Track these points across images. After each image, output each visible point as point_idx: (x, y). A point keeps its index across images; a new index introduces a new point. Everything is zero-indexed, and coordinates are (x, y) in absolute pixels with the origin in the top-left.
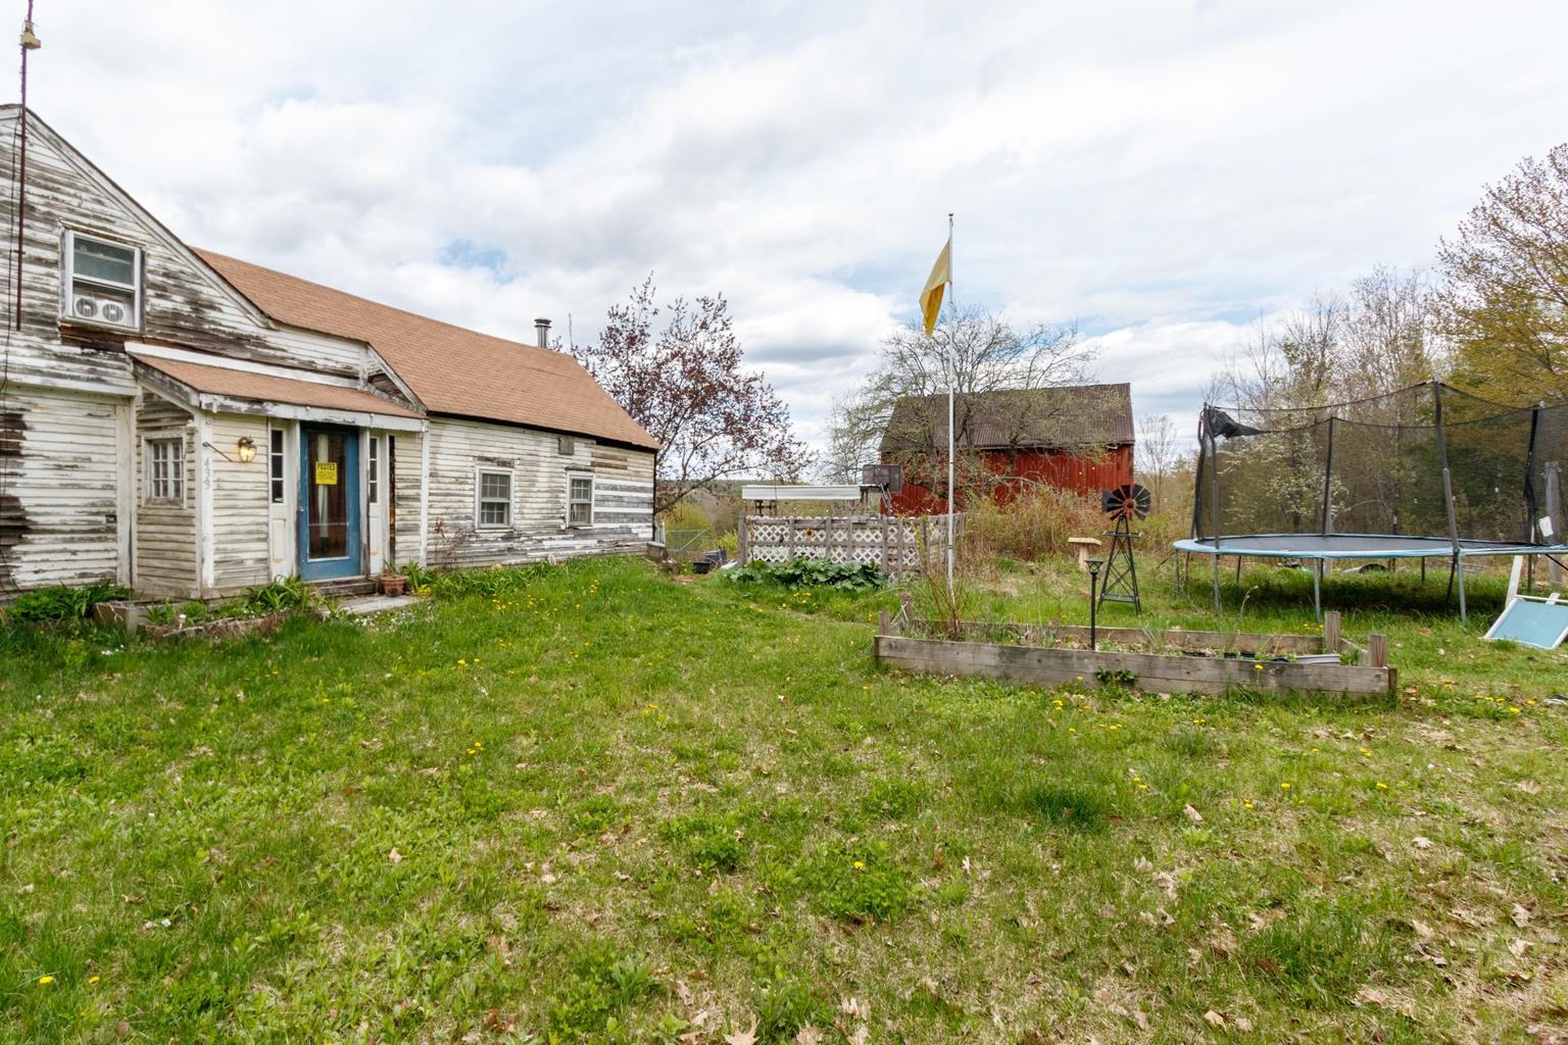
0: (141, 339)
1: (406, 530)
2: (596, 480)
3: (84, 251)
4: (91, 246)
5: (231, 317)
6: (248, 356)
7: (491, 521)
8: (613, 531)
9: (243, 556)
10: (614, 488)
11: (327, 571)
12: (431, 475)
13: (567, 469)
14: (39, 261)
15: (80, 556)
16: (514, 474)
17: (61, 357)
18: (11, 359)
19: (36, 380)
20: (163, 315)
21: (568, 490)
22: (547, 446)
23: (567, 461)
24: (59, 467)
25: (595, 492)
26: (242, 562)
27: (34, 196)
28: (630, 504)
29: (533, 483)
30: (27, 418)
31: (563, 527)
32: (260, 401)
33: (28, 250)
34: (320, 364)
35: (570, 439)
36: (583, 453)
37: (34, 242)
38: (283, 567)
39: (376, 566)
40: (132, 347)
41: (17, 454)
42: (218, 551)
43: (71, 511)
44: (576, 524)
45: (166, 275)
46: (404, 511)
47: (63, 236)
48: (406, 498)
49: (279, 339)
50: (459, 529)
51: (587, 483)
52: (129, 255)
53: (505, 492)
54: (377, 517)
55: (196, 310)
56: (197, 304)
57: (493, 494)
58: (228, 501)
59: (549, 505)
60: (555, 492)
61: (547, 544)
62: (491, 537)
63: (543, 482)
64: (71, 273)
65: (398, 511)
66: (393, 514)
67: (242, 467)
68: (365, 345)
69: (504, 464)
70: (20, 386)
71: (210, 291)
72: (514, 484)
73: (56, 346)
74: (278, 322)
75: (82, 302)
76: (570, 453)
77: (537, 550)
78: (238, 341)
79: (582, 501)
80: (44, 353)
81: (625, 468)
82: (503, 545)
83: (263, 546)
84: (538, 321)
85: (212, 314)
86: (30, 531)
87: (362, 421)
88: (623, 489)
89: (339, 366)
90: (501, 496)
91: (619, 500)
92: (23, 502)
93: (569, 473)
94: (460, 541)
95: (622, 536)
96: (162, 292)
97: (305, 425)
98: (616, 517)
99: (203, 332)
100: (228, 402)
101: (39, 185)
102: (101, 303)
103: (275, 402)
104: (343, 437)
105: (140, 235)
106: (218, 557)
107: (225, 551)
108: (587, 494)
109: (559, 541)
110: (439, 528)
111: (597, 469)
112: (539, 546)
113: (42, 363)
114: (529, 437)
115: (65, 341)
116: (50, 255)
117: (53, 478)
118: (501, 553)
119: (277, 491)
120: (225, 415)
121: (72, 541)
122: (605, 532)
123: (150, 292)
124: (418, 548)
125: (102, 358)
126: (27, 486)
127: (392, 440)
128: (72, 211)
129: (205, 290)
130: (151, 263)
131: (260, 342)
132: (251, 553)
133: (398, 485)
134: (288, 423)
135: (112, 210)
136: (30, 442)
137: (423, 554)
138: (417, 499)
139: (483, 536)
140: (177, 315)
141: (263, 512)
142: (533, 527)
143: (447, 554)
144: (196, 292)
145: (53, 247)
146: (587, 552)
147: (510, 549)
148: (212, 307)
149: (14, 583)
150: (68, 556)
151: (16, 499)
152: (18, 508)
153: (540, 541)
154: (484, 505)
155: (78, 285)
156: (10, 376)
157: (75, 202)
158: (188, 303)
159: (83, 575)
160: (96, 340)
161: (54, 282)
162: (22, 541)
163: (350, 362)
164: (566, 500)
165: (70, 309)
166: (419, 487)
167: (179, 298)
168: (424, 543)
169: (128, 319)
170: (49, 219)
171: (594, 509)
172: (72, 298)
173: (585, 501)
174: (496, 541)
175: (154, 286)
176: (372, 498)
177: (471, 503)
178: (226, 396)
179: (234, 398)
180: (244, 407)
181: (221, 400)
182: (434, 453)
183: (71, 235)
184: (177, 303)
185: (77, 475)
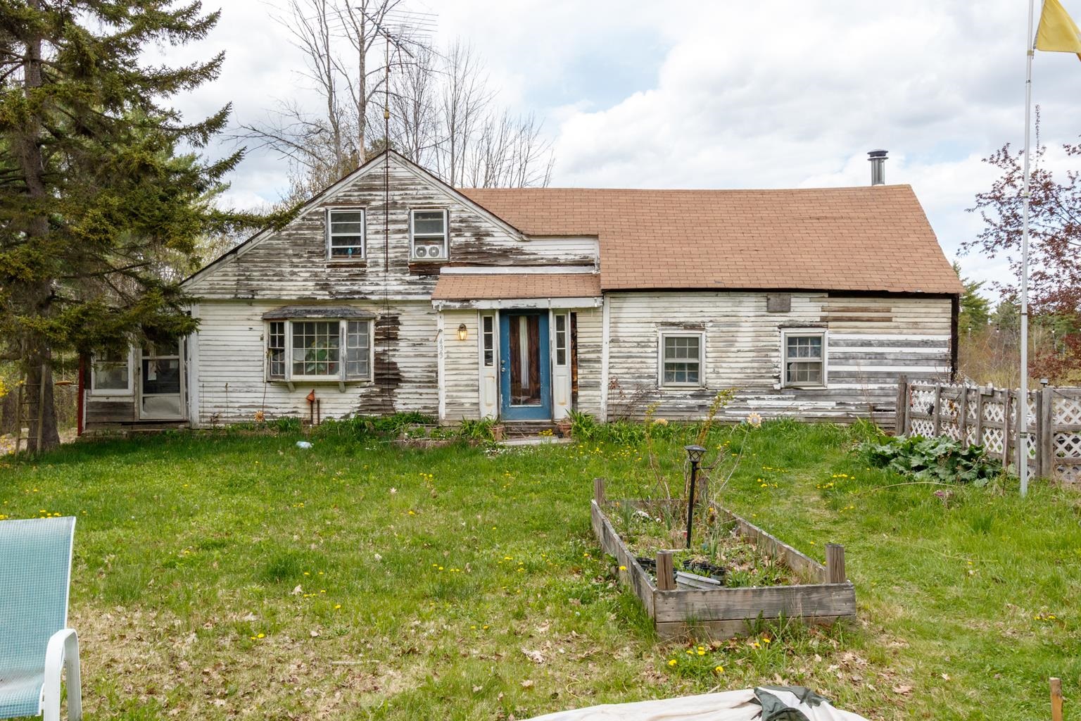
0: (449, 264)
1: (587, 386)
2: (828, 335)
3: (420, 219)
4: (425, 215)
5: (501, 238)
6: (511, 262)
7: (681, 378)
8: (870, 393)
9: (463, 401)
10: (869, 344)
11: (523, 413)
12: (612, 341)
13: (780, 327)
14: (400, 231)
15: (424, 396)
16: (702, 336)
17: (410, 283)
18: (388, 288)
19: (399, 298)
20: (460, 247)
21: (782, 349)
22: (749, 307)
23: (781, 319)
24: (414, 345)
25: (827, 350)
26: (463, 404)
27: (396, 196)
28: (896, 361)
29: (731, 343)
30: (400, 318)
31: (777, 387)
32: (467, 300)
33: (391, 227)
34: (562, 258)
35: (785, 296)
36: (805, 310)
37: (395, 222)
38: (489, 411)
39: (561, 411)
40: (444, 270)
41: (395, 339)
42: (447, 397)
43: (419, 370)
44: (795, 384)
45: (461, 221)
46: (586, 371)
47: (409, 214)
48: (589, 361)
49: (531, 247)
50: (639, 386)
51: (818, 340)
52: (440, 215)
53: (695, 353)
54: (561, 376)
55: (478, 239)
56: (479, 235)
57: (682, 354)
58: (454, 366)
59: (755, 365)
60: (763, 352)
61: (753, 403)
62: (678, 394)
63: (745, 340)
64: (413, 234)
65: (580, 371)
66: (574, 373)
67: (462, 343)
68: (595, 237)
69: (693, 327)
70: (396, 302)
71: (487, 224)
72: (704, 346)
73: (408, 277)
74: (528, 236)
75: (419, 249)
76: (786, 309)
77: (738, 409)
78: (505, 253)
79: (810, 359)
80: (403, 282)
81: (889, 320)
82: (693, 402)
83: (475, 394)
84: (872, 154)
85: (488, 239)
86: (401, 381)
87: (542, 304)
88: (881, 344)
89: (577, 258)
90: (690, 356)
91: (880, 357)
92: (399, 365)
93: (783, 331)
94: (644, 397)
95: (884, 399)
96: (459, 231)
97: (503, 312)
98: (872, 377)
99: (484, 252)
100: (448, 303)
101: (399, 190)
102: (428, 248)
103: (477, 299)
104: (537, 317)
105: (445, 200)
106: (448, 401)
107: (452, 397)
108: (818, 352)
109: (770, 401)
110: (613, 385)
111: (830, 324)
112: (742, 405)
113: (401, 288)
114: (726, 299)
115: (412, 273)
116: (404, 227)
117: (410, 351)
118: (690, 409)
119: (488, 357)
120: (447, 311)
121: (420, 387)
122: (851, 393)
123: (453, 234)
124: (597, 402)
125: (429, 280)
126: (400, 356)
127: (574, 316)
128: (413, 198)
129: (483, 225)
130: (453, 216)
131: (519, 252)
132: (468, 399)
133: (580, 350)
135: (432, 191)
136: (403, 331)
137: (603, 406)
138: (598, 361)
139: (669, 393)
140: (467, 245)
141: (476, 372)
142: (734, 387)
143: (629, 407)
144: (478, 228)
145: (405, 221)
146: (819, 414)
147: (701, 407)
148: (488, 235)
149: (394, 409)
150: (418, 396)
151: (395, 364)
152: (396, 369)
153: (742, 400)
154: (668, 366)
155: (417, 240)
156: (389, 297)
157: (414, 192)
158: (473, 236)
159: (425, 408)
160: (427, 270)
161: (406, 241)
162: (398, 387)
163: (586, 252)
164: (780, 359)
165: (414, 257)
166: (600, 352)
167: (468, 234)
168: (605, 397)
169: (443, 254)
170: (403, 207)
171: (827, 368)
172: (414, 249)
173: (816, 359)
174: (684, 397)
175: (454, 230)
176: (561, 361)
177: (655, 364)
178: (447, 300)
179: (452, 300)
180: (458, 305)
181: (444, 302)
182: (615, 323)
183: (413, 211)
184: (468, 237)
185: (422, 349)
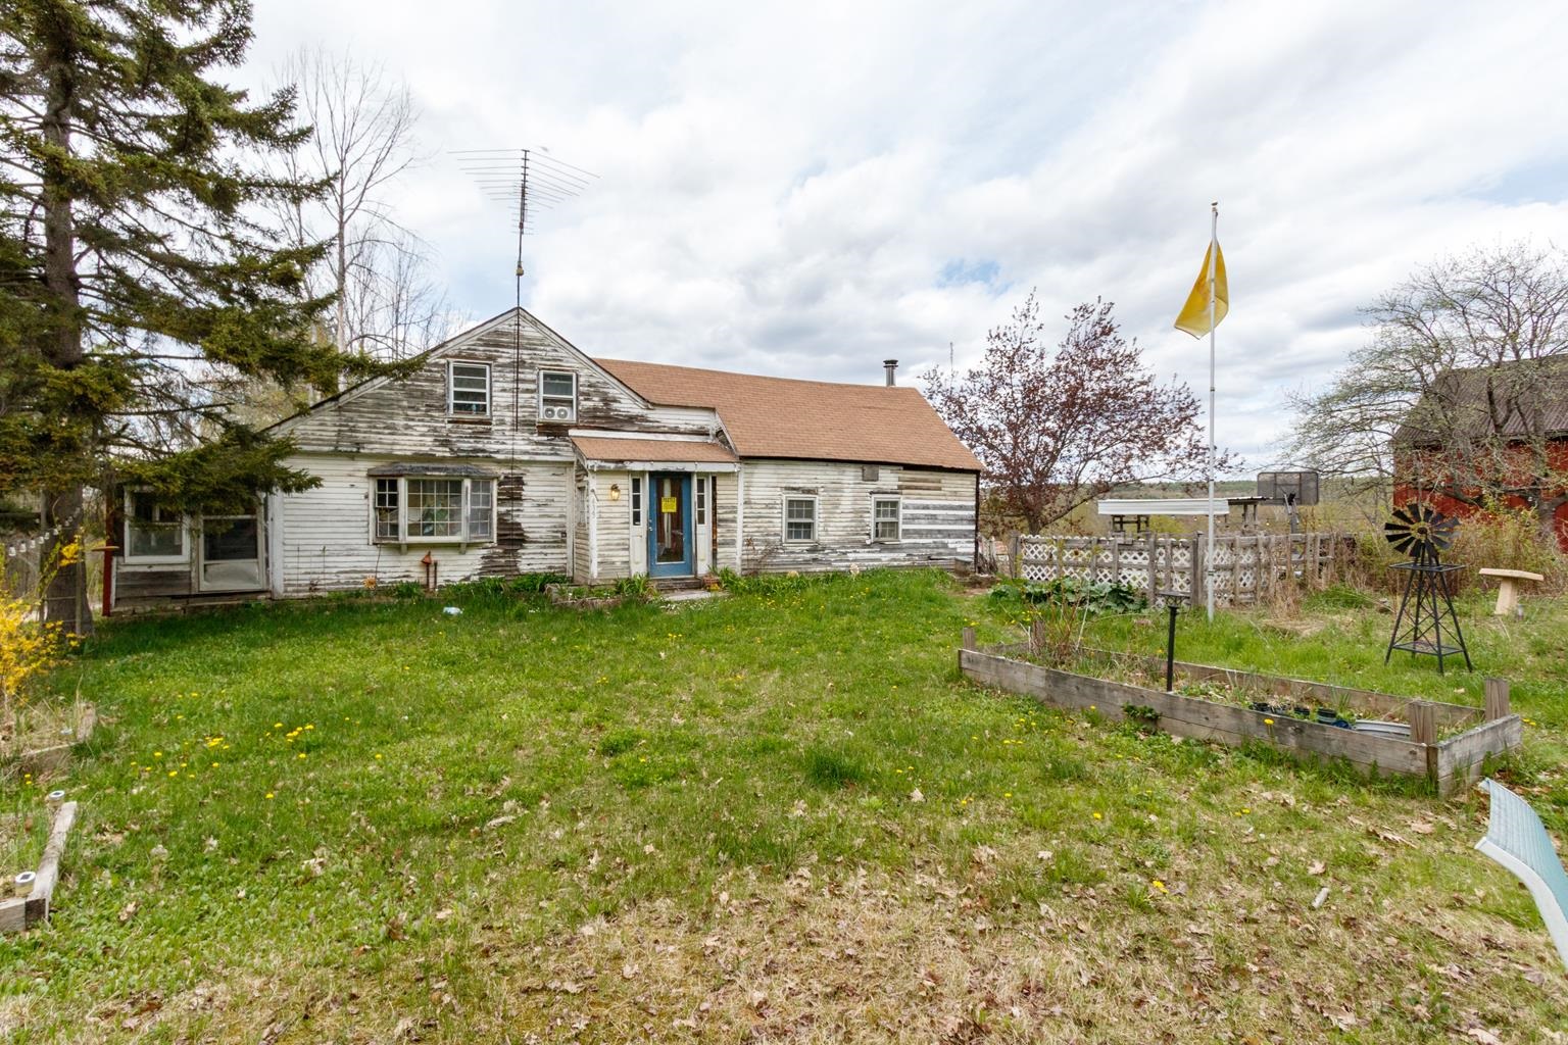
0: (577, 427)
1: (725, 544)
2: (903, 500)
3: (549, 380)
4: (553, 377)
5: (627, 405)
6: (636, 428)
7: (798, 536)
8: (925, 546)
9: (614, 559)
10: (926, 507)
11: (668, 571)
12: (745, 503)
13: (871, 493)
14: (527, 391)
15: (549, 556)
16: (817, 499)
17: (537, 443)
18: (515, 447)
19: (526, 457)
20: (588, 410)
21: (873, 512)
22: (850, 475)
23: (871, 486)
24: (539, 506)
25: (902, 512)
26: (613, 563)
27: (525, 355)
28: (945, 521)
29: (836, 505)
30: (524, 479)
31: (868, 542)
32: (622, 461)
33: (522, 386)
34: (682, 427)
35: (874, 467)
36: (888, 479)
37: (524, 381)
38: (639, 568)
39: (703, 568)
40: (572, 432)
41: (520, 499)
42: (600, 556)
43: (544, 530)
44: (882, 539)
45: (589, 386)
46: (724, 530)
47: (538, 374)
48: (726, 521)
49: (656, 415)
50: (768, 543)
51: (895, 504)
52: (569, 378)
53: (810, 514)
54: (703, 534)
55: (606, 404)
56: (607, 400)
57: (800, 515)
58: (606, 525)
59: (853, 524)
60: (859, 513)
61: (851, 556)
62: (797, 549)
63: (846, 504)
64: (542, 395)
65: (719, 530)
66: (715, 532)
67: (614, 503)
68: (713, 410)
69: (809, 491)
70: (521, 461)
71: (615, 391)
72: (818, 507)
73: (536, 438)
74: (653, 404)
75: (548, 410)
76: (875, 479)
77: (841, 561)
78: (631, 420)
79: (889, 519)
80: (531, 442)
81: (940, 489)
82: (808, 556)
83: (626, 553)
84: (887, 362)
85: (615, 405)
86: (525, 542)
87: (689, 467)
88: (935, 508)
89: (695, 428)
90: (806, 517)
91: (934, 517)
92: (523, 526)
93: (874, 496)
94: (770, 553)
95: (936, 551)
96: (588, 396)
97: (652, 474)
98: (929, 533)
99: (610, 417)
100: (603, 464)
101: (527, 349)
102: (556, 409)
103: (631, 461)
104: (680, 479)
105: (576, 365)
106: (600, 560)
107: (603, 556)
108: (894, 513)
109: (864, 554)
110: (749, 542)
111: (905, 491)
112: (844, 558)
113: (529, 448)
114: (834, 468)
115: (540, 434)
116: (532, 386)
117: (535, 511)
118: (806, 562)
119: (637, 518)
120: (601, 472)
121: (545, 547)
122: (915, 546)
123: (581, 398)
124: (734, 558)
125: (557, 441)
126: (524, 517)
127: (714, 479)
128: (542, 359)
129: (611, 391)
130: (582, 380)
131: (644, 419)
132: (619, 557)
133: (719, 511)
134: (643, 473)
135: (562, 353)
136: (527, 492)
137: (738, 562)
138: (734, 521)
139: (790, 549)
140: (595, 409)
141: (626, 531)
142: (838, 542)
143: (759, 562)
144: (606, 393)
145: (533, 381)
146: (895, 564)
147: (815, 560)
148: (615, 401)
149: (518, 570)
150: (543, 556)
151: (519, 524)
152: (521, 529)
153: (845, 554)
154: (790, 525)
155: (546, 401)
156: (516, 457)
157: (544, 353)
158: (602, 400)
159: (550, 568)
160: (554, 431)
161: (535, 401)
162: (523, 548)
163: (703, 423)
164: (870, 519)
165: (542, 417)
166: (735, 512)
167: (596, 399)
168: (740, 553)
169: (571, 417)
170: (532, 366)
171: (902, 527)
172: (542, 409)
173: (894, 520)
174: (802, 552)
175: (583, 394)
176: (701, 520)
177: (779, 523)
178: (602, 460)
179: (607, 461)
180: (612, 466)
181: (599, 463)
182: (748, 487)
183: (542, 373)
184: (596, 402)
185: (547, 509)
